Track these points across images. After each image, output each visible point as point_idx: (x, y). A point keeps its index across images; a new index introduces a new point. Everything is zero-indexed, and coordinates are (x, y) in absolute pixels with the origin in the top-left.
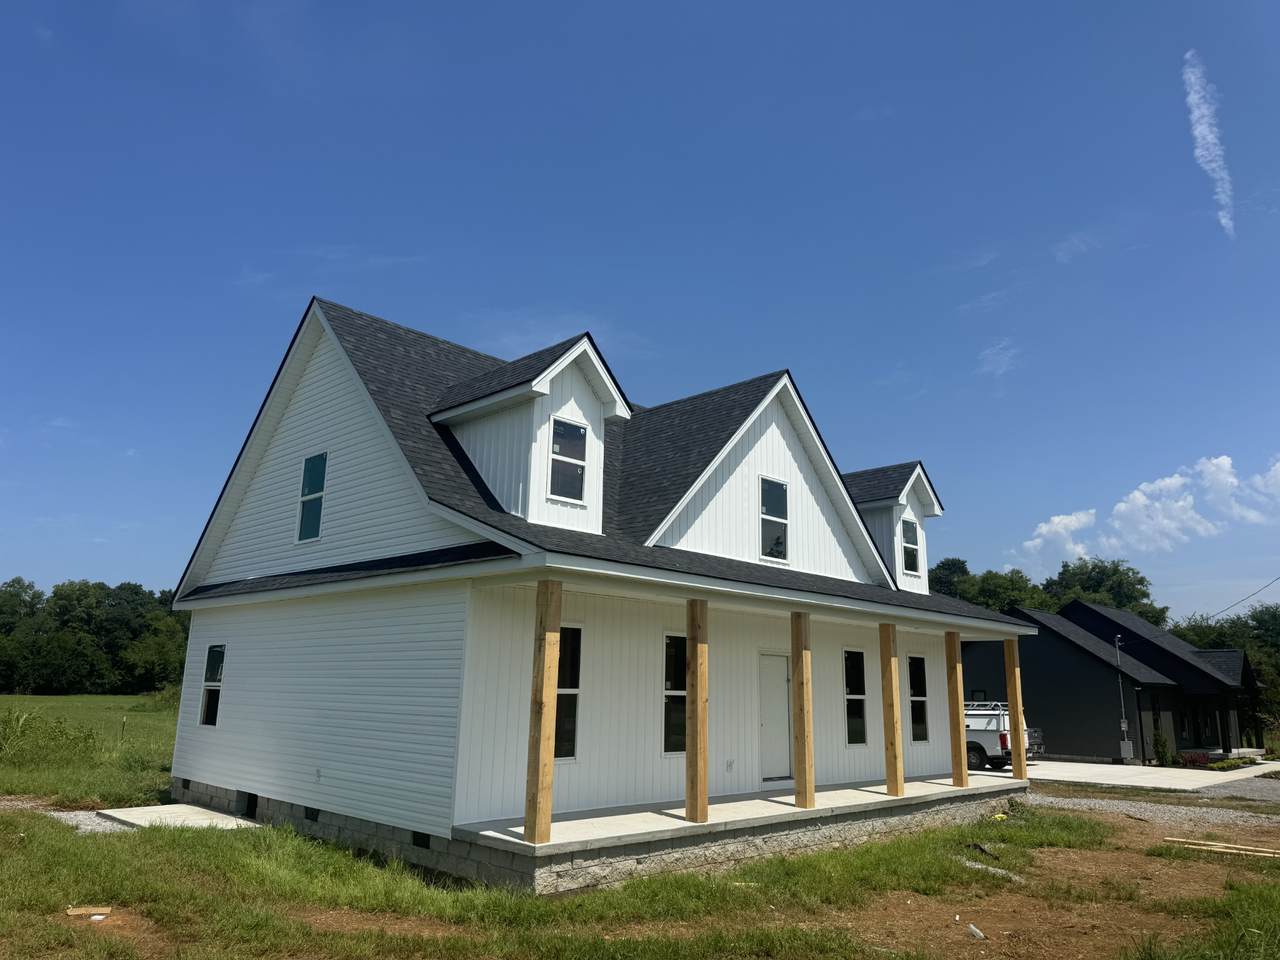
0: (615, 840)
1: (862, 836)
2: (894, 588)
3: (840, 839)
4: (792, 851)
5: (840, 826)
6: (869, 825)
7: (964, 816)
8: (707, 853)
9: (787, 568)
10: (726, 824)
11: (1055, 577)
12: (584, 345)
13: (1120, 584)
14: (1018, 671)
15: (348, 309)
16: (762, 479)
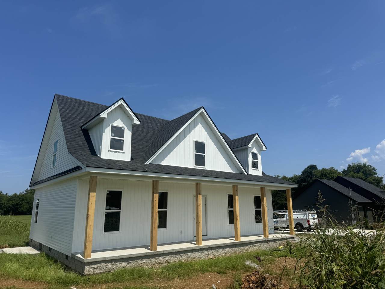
0: (117, 257)
1: (222, 254)
2: (246, 174)
3: (213, 255)
4: (193, 259)
5: (213, 251)
6: (225, 250)
7: (265, 247)
8: (156, 260)
9: (205, 169)
10: (164, 251)
11: (346, 169)
12: (121, 102)
13: (366, 170)
14: (291, 199)
15: (66, 97)
16: (195, 141)
